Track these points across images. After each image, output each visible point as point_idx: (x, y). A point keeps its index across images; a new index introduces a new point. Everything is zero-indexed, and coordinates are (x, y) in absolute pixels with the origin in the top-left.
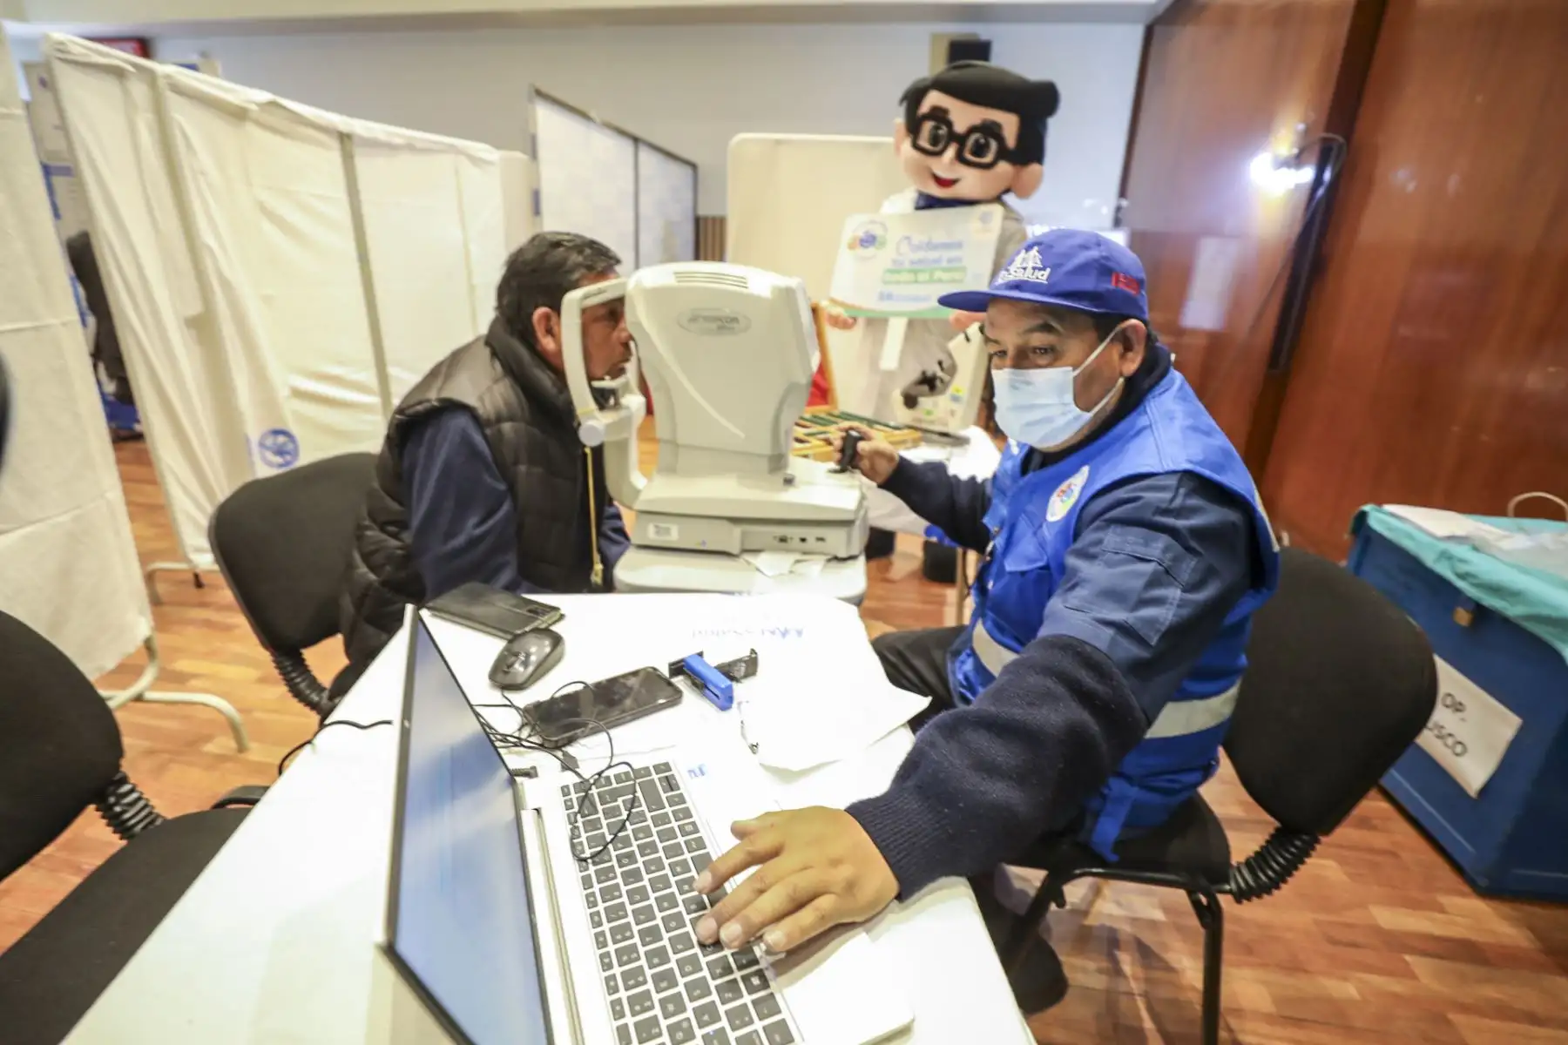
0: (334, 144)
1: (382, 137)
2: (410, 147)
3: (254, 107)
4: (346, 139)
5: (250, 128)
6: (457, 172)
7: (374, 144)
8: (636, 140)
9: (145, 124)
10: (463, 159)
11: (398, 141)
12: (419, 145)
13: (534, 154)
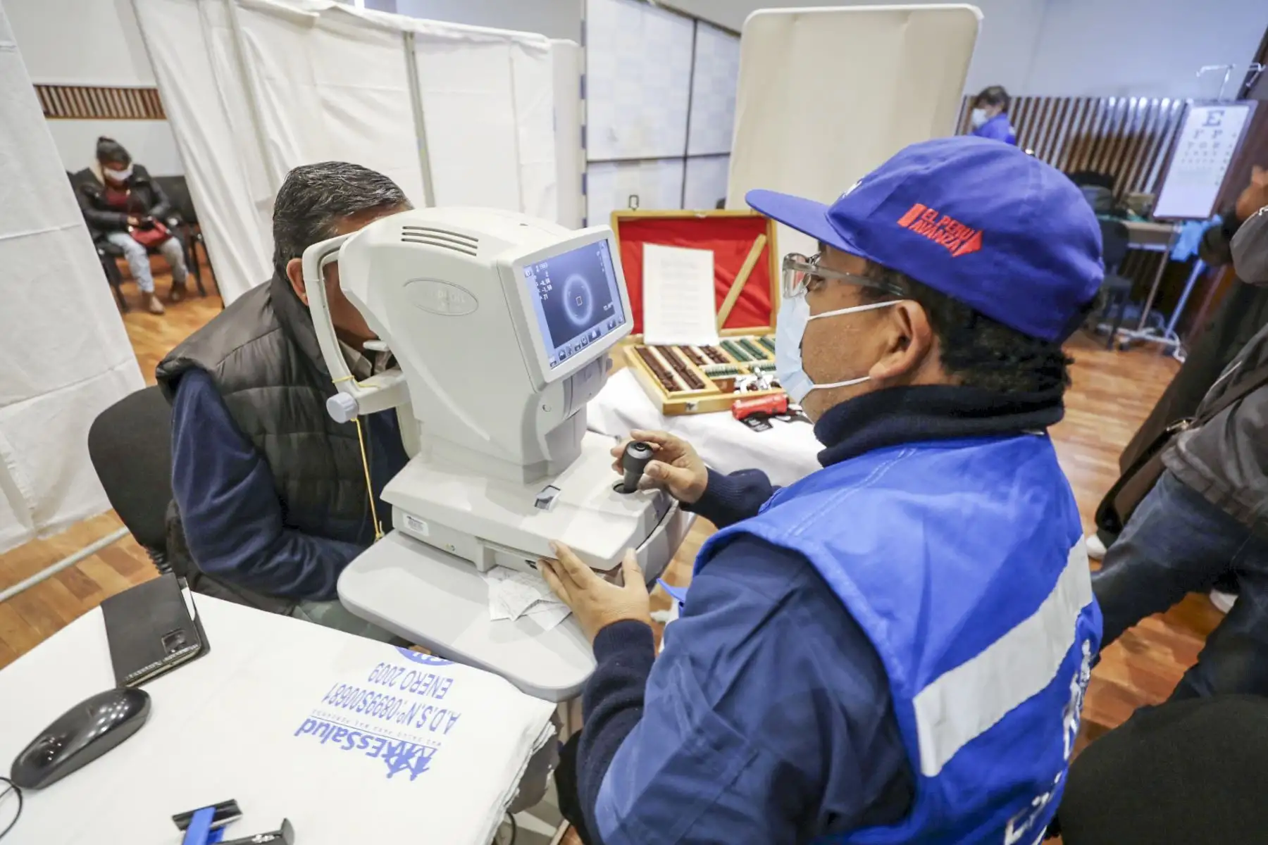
0: (399, 41)
1: (440, 33)
2: (467, 41)
3: (316, 14)
4: (409, 38)
5: (317, 34)
6: (511, 60)
7: (433, 40)
8: (696, 20)
9: (218, 38)
10: (516, 49)
11: (456, 35)
12: (477, 38)
13: (583, 42)
